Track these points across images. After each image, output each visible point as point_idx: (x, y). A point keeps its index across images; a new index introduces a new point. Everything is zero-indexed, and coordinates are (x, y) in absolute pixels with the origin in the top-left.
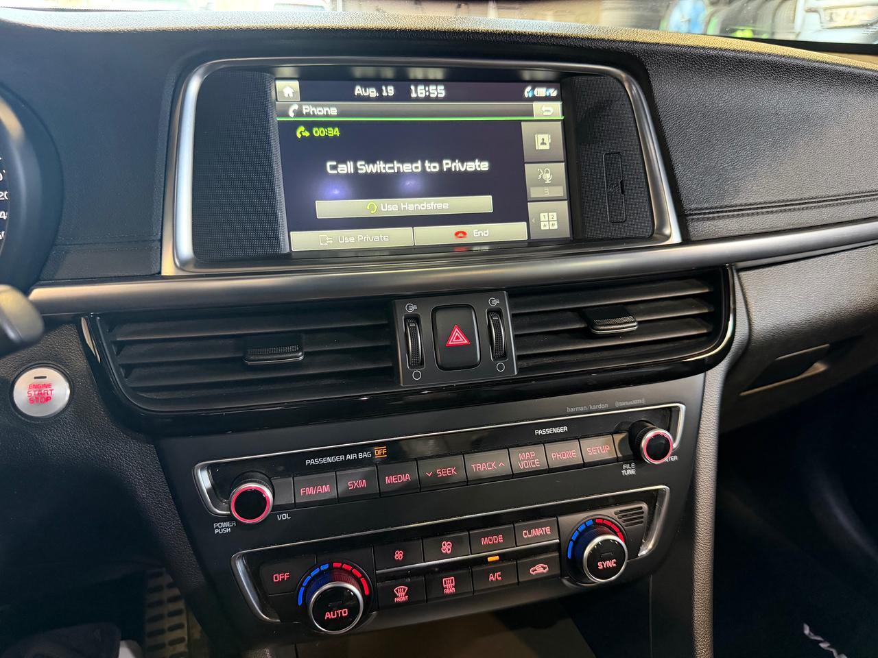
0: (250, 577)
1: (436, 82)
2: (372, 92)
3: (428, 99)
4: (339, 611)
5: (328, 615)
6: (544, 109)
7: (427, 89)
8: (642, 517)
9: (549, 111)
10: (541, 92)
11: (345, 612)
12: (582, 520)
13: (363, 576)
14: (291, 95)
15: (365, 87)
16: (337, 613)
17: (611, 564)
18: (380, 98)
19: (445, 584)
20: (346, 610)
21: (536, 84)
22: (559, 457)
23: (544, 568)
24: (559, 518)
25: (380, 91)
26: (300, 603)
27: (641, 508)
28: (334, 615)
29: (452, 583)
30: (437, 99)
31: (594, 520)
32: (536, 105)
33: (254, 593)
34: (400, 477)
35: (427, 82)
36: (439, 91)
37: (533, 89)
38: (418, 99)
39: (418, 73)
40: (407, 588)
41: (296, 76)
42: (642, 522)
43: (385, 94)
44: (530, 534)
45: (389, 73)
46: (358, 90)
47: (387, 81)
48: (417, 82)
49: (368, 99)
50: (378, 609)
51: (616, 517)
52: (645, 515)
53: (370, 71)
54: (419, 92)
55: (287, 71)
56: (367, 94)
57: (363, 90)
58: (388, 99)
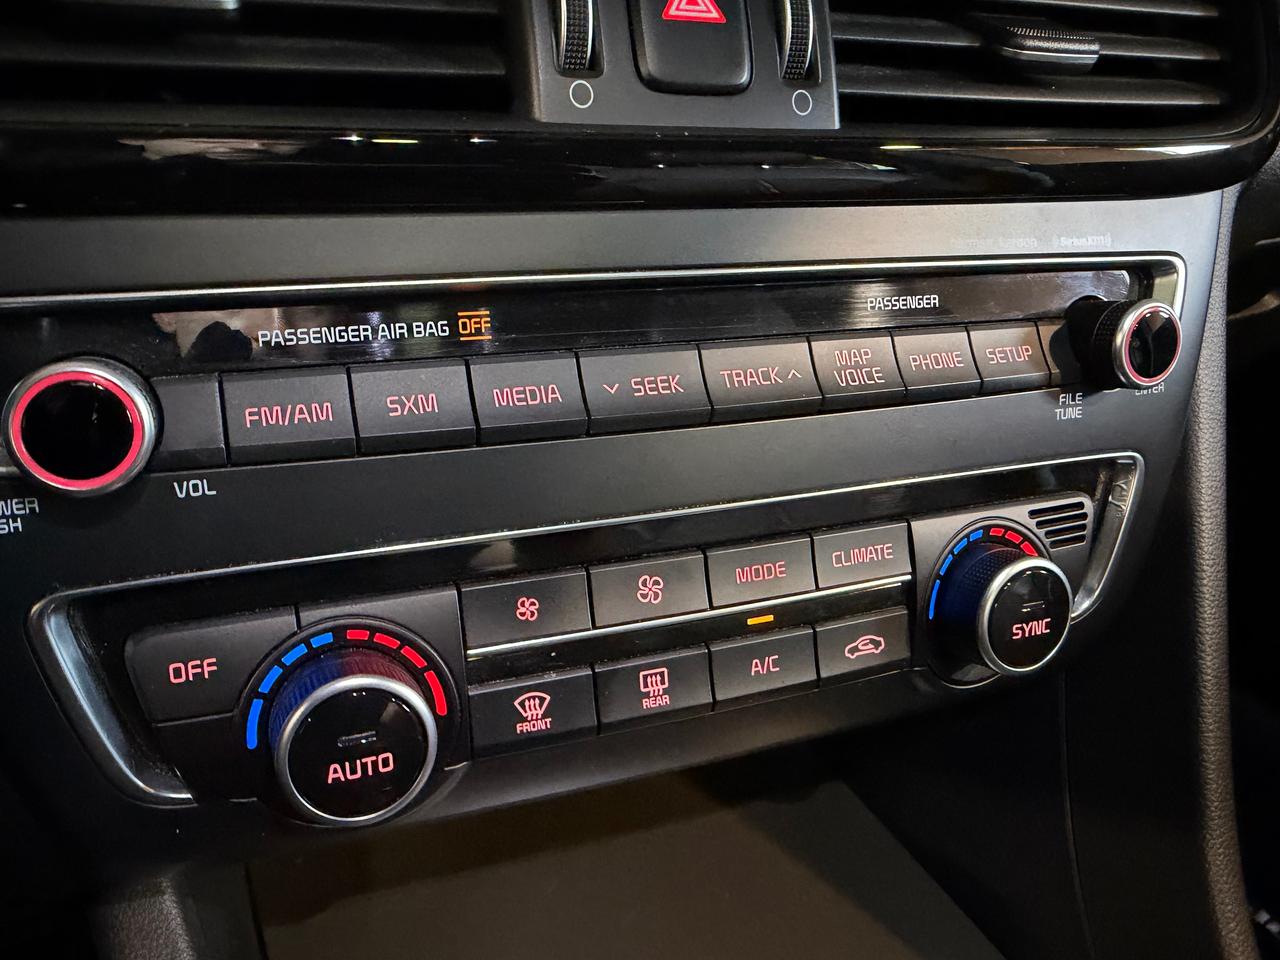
0: (97, 678)
4: (369, 760)
5: (335, 773)
8: (1083, 527)
11: (386, 763)
12: (963, 529)
13: (432, 665)
16: (364, 766)
17: (1039, 628)
19: (646, 686)
20: (390, 755)
22: (927, 365)
23: (877, 644)
24: (915, 525)
26: (252, 742)
27: (1081, 505)
28: (353, 772)
29: (663, 683)
31: (987, 528)
33: (114, 724)
34: (532, 392)
40: (548, 698)
42: (1081, 539)
44: (848, 559)
50: (472, 755)
51: (1032, 523)
52: (1089, 521)
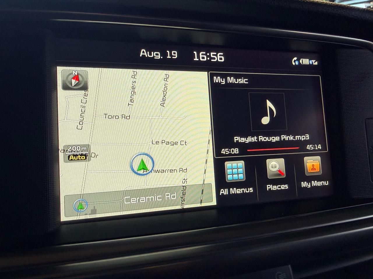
1: (217, 49)
2: (157, 55)
3: (208, 63)
7: (208, 54)
10: (305, 61)
15: (150, 50)
18: (165, 61)
25: (164, 54)
30: (217, 64)
35: (208, 47)
36: (219, 57)
37: (298, 60)
38: (199, 63)
43: (169, 57)
46: (143, 52)
48: (200, 47)
49: (152, 61)
54: (201, 56)
56: (152, 56)
57: (148, 52)
58: (172, 61)
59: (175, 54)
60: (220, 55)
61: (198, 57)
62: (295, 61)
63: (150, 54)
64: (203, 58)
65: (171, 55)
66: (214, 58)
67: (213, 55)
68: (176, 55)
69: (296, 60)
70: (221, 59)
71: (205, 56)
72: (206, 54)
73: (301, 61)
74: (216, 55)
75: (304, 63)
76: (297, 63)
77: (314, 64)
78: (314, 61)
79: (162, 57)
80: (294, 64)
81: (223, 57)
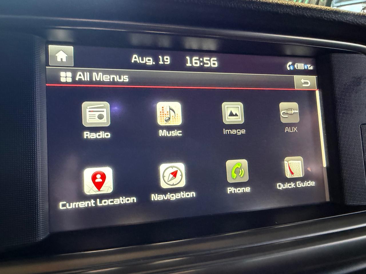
1: (209, 53)
2: (149, 61)
3: (201, 69)
6: (303, 81)
7: (201, 59)
9: (307, 83)
10: (300, 66)
14: (64, 60)
15: (142, 55)
18: (157, 67)
21: (296, 59)
25: (156, 60)
30: (210, 69)
32: (296, 78)
35: (201, 52)
36: (212, 62)
37: (293, 64)
38: (192, 69)
39: (193, 43)
41: (71, 40)
43: (161, 62)
45: (165, 42)
46: (135, 58)
47: (164, 51)
48: (193, 52)
49: (144, 67)
53: (147, 39)
54: (194, 61)
55: (61, 34)
56: (144, 62)
57: (140, 58)
58: (164, 67)
59: (167, 60)
60: (213, 60)
61: (191, 62)
62: (289, 66)
63: (142, 60)
64: (196, 63)
65: (163, 61)
66: (207, 64)
67: (206, 60)
68: (169, 60)
69: (290, 64)
70: (214, 64)
71: (198, 62)
72: (199, 60)
73: (296, 66)
74: (210, 60)
75: (298, 68)
76: (292, 68)
77: (309, 69)
78: (309, 66)
79: (154, 63)
80: (288, 69)
81: (216, 63)
